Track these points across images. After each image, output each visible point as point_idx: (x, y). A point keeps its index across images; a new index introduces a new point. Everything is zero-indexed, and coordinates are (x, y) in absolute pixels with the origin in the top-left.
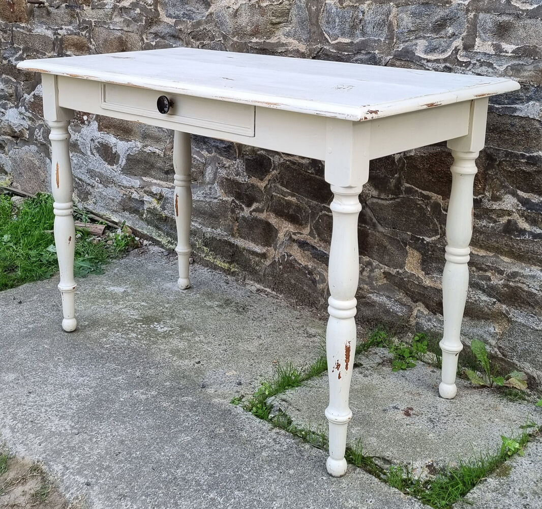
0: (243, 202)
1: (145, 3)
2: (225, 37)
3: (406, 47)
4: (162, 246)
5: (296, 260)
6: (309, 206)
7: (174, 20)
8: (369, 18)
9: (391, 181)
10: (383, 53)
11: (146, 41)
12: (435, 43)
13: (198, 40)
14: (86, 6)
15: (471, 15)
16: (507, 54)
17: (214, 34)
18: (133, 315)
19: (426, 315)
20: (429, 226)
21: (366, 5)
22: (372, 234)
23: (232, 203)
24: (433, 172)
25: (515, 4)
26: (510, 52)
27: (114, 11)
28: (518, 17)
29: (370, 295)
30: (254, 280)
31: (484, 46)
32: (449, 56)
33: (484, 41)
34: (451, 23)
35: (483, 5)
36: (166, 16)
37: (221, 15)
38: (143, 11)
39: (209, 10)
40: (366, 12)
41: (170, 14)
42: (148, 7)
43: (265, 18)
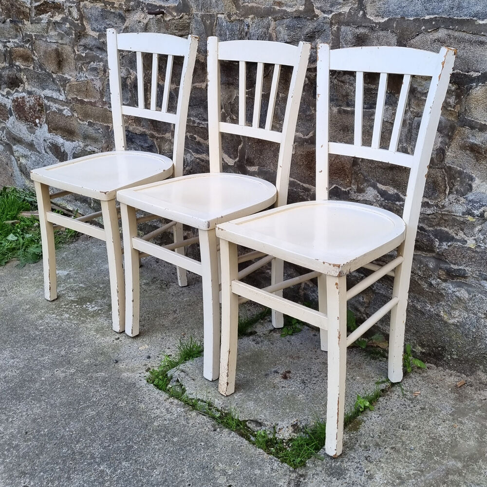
1: (73, 18)
7: (98, 34)
8: (253, 31)
11: (77, 53)
14: (26, 20)
15: (335, 28)
18: (70, 296)
19: (312, 287)
21: (250, 19)
25: (370, 18)
27: (49, 25)
28: (372, 29)
34: (319, 36)
35: (344, 18)
36: (92, 30)
37: (134, 29)
38: (72, 25)
39: (125, 24)
40: (250, 26)
41: (94, 28)
42: (75, 22)
43: (170, 31)
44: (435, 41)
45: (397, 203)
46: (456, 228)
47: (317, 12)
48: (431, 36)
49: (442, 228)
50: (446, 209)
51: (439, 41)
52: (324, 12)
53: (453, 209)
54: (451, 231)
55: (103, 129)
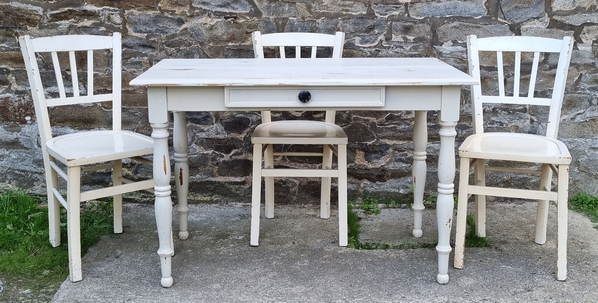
0: (222, 152)
1: (112, 23)
2: (202, 44)
3: (349, 41)
7: (146, 34)
8: (322, 27)
9: (344, 115)
12: (367, 38)
13: (173, 47)
15: (389, 23)
16: (410, 41)
17: (191, 42)
20: (369, 136)
21: (320, 19)
23: (212, 154)
25: (412, 17)
26: (412, 40)
27: (71, 29)
28: (415, 23)
30: (235, 201)
31: (397, 38)
32: (377, 44)
33: (396, 35)
34: (377, 28)
35: (396, 18)
36: (135, 32)
37: (196, 29)
38: (110, 29)
39: (183, 26)
40: (320, 24)
41: (140, 30)
42: (116, 26)
43: (241, 30)
44: (453, 27)
45: (434, 115)
47: (376, 15)
48: (450, 25)
49: (462, 123)
50: (465, 112)
51: (455, 27)
52: (381, 15)
53: (469, 111)
54: (467, 123)
55: (142, 111)
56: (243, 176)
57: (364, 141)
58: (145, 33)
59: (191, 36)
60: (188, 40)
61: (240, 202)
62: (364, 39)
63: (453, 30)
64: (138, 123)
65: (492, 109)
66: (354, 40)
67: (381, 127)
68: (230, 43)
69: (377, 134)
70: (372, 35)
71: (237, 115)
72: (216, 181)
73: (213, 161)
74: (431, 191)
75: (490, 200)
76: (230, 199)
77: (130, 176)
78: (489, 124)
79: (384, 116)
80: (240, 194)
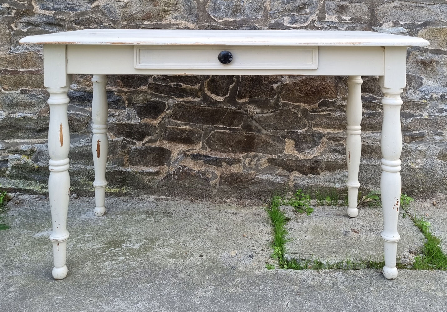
0: (134, 139)
2: (114, 22)
3: (277, 21)
4: (35, 193)
5: (190, 169)
6: (202, 129)
7: (53, 12)
9: (271, 101)
10: (261, 25)
11: (15, 29)
12: (297, 18)
13: (83, 25)
15: (322, 2)
16: (346, 21)
17: (102, 20)
19: (301, 177)
20: (300, 123)
22: (258, 137)
23: (123, 141)
24: (302, 91)
26: (347, 20)
28: (351, 2)
29: (257, 176)
30: (147, 194)
31: (331, 18)
32: (309, 24)
33: (330, 15)
34: (308, 7)
36: (42, 9)
37: (109, 7)
38: (14, 5)
39: (94, 3)
40: (245, 2)
41: (47, 7)
42: (20, 3)
43: (158, 7)
44: (393, 7)
45: (374, 101)
46: (414, 109)
48: (391, 5)
49: (406, 111)
50: (409, 98)
51: (396, 7)
53: (413, 98)
54: (412, 111)
55: (46, 93)
56: (157, 166)
57: (294, 129)
58: (52, 10)
59: (103, 14)
60: (100, 18)
61: (152, 194)
62: (294, 19)
63: (394, 10)
64: (40, 106)
65: (440, 96)
66: (283, 19)
67: (313, 114)
68: (146, 22)
69: (309, 121)
70: (303, 14)
71: (151, 99)
72: (126, 171)
73: (124, 149)
74: (371, 186)
75: (440, 198)
76: (141, 192)
77: (28, 164)
78: (437, 112)
79: (316, 102)
80: (153, 186)
